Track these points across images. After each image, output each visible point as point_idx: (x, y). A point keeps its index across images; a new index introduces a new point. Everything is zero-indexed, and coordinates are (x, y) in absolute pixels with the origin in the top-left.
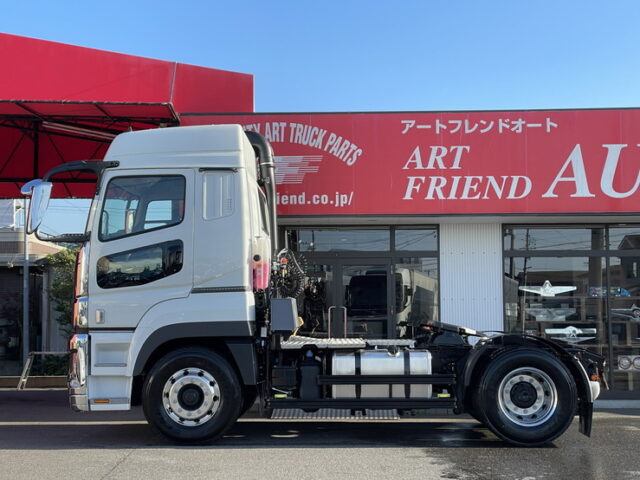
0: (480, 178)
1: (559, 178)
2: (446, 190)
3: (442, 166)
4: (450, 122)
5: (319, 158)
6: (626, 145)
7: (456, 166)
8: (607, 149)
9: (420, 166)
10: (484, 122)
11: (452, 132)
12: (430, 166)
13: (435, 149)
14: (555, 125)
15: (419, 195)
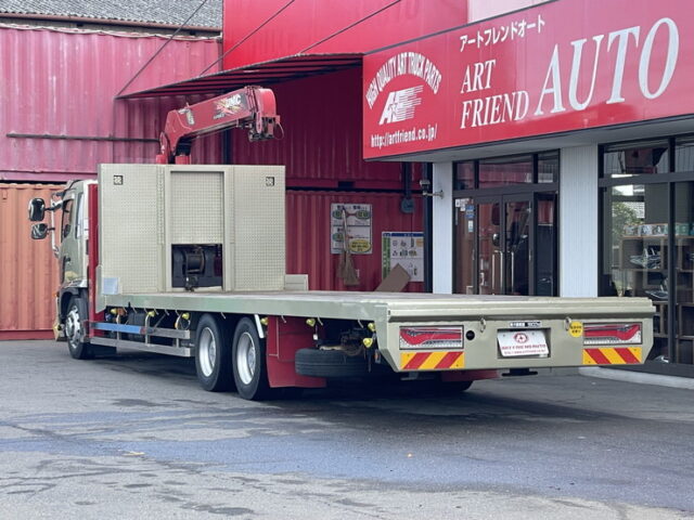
0: (500, 97)
1: (545, 91)
2: (482, 116)
3: (481, 88)
4: (486, 32)
5: (420, 88)
6: (585, 40)
7: (488, 86)
8: (573, 47)
9: (469, 90)
10: (503, 29)
11: (487, 43)
12: (475, 89)
13: (477, 65)
14: (543, 23)
15: (469, 122)
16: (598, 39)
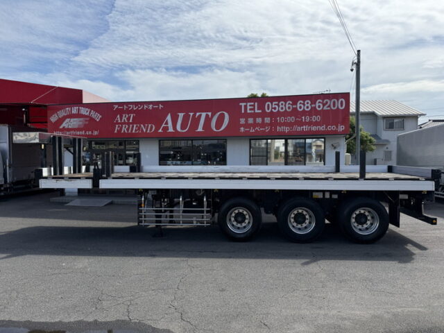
0: (139, 125)
1: (163, 125)
2: (128, 129)
3: (126, 121)
4: (129, 106)
5: (88, 119)
6: (185, 113)
8: (179, 115)
9: (119, 121)
10: (140, 106)
11: (130, 109)
13: (124, 115)
14: (163, 107)
15: (119, 131)
16: (191, 114)
